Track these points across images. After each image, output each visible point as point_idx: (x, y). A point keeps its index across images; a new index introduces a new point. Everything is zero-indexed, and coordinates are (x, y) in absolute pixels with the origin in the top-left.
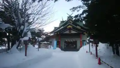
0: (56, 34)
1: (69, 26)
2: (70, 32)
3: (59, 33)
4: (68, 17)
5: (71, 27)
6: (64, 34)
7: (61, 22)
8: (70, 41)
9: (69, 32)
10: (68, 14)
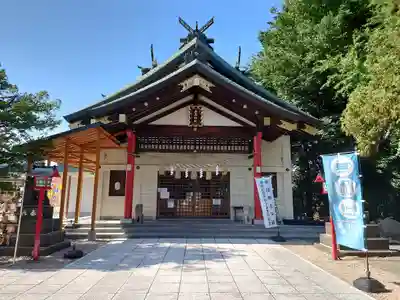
0: (105, 121)
1: (197, 81)
3: (128, 118)
5: (206, 85)
8: (194, 175)
9: (192, 120)
10: (185, 25)
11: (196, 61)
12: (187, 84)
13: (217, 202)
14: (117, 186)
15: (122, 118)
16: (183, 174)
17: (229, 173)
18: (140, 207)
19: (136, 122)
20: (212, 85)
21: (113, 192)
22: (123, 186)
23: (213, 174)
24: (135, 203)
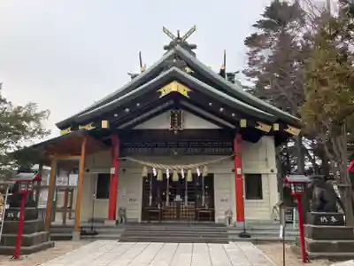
0: (89, 127)
1: (173, 87)
2: (176, 121)
3: (110, 124)
5: (184, 91)
6: (141, 132)
8: (175, 178)
9: (173, 123)
10: (168, 33)
11: (174, 68)
12: (165, 91)
15: (105, 124)
16: (164, 175)
19: (120, 127)
20: (189, 90)
23: (194, 175)
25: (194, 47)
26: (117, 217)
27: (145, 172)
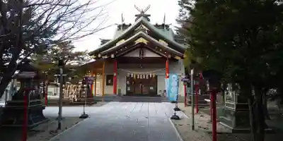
0: (106, 57)
1: (141, 40)
2: (142, 53)
3: (115, 56)
4: (138, 16)
5: (145, 41)
7: (119, 27)
8: (141, 78)
9: (140, 55)
10: (137, 8)
11: (141, 32)
12: (137, 42)
13: (152, 88)
14: (109, 82)
15: (113, 56)
17: (156, 76)
18: (120, 90)
20: (147, 41)
21: (108, 84)
22: (112, 81)
23: (149, 76)
24: (118, 88)
25: (149, 16)
26: (117, 93)
27: (129, 74)
